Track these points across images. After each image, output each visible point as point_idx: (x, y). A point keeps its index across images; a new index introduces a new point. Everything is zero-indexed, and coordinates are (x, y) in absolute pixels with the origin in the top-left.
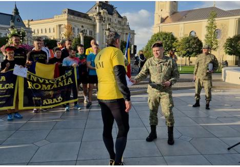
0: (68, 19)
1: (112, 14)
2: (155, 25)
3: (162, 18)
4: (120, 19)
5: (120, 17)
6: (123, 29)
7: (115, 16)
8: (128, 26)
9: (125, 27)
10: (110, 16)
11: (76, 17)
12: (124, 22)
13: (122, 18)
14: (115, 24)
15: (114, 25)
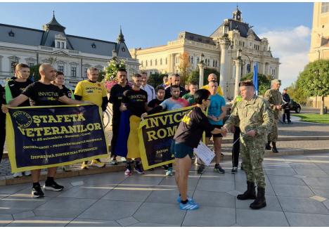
0: (185, 46)
1: (245, 36)
2: (312, 50)
3: (323, 39)
4: (257, 43)
5: (257, 39)
6: (261, 57)
7: (250, 38)
8: (269, 51)
9: (265, 54)
10: (243, 39)
11: (196, 43)
12: (263, 46)
13: (260, 40)
14: (250, 50)
15: (248, 52)
